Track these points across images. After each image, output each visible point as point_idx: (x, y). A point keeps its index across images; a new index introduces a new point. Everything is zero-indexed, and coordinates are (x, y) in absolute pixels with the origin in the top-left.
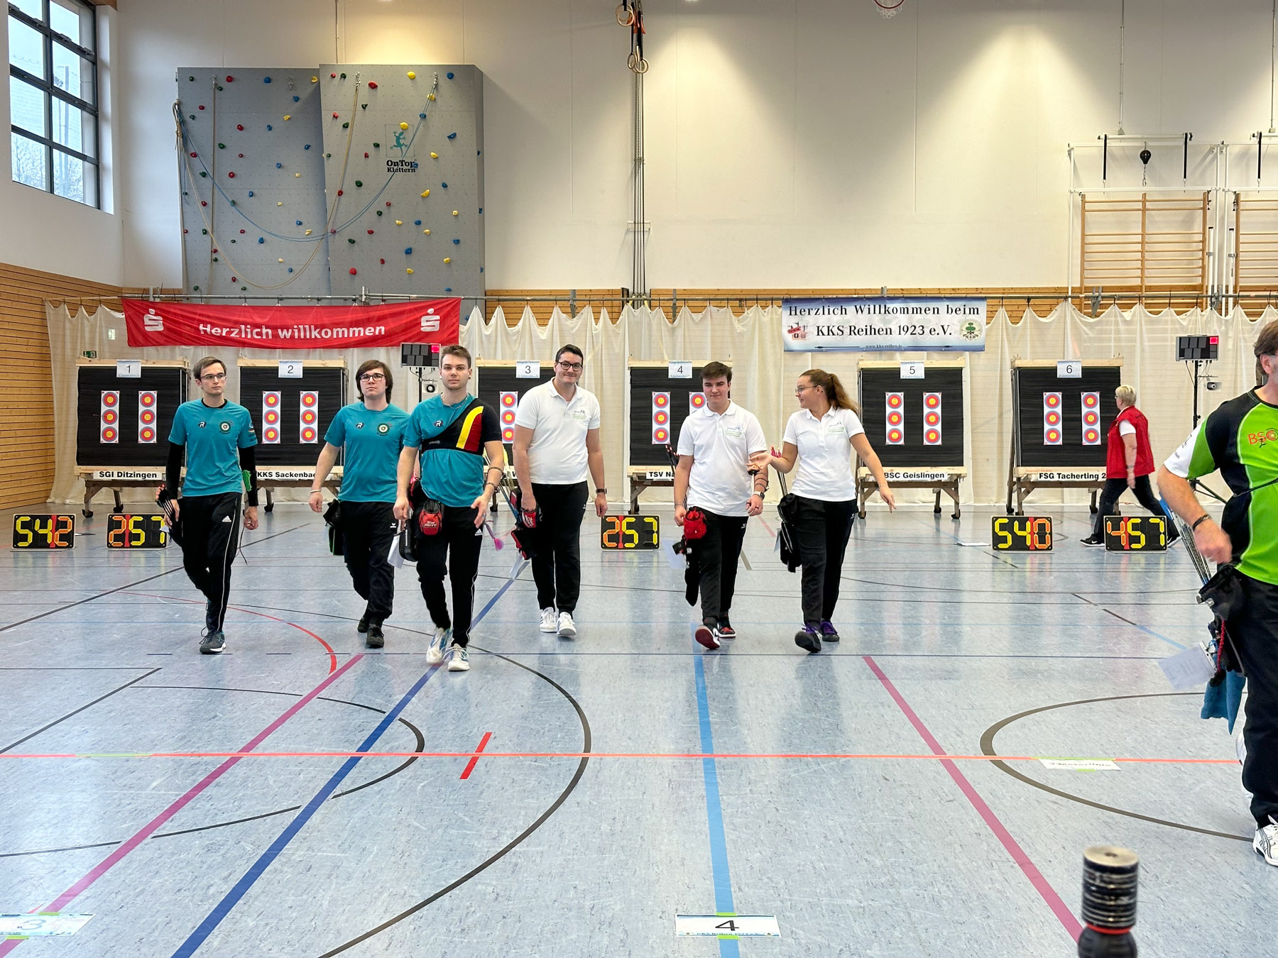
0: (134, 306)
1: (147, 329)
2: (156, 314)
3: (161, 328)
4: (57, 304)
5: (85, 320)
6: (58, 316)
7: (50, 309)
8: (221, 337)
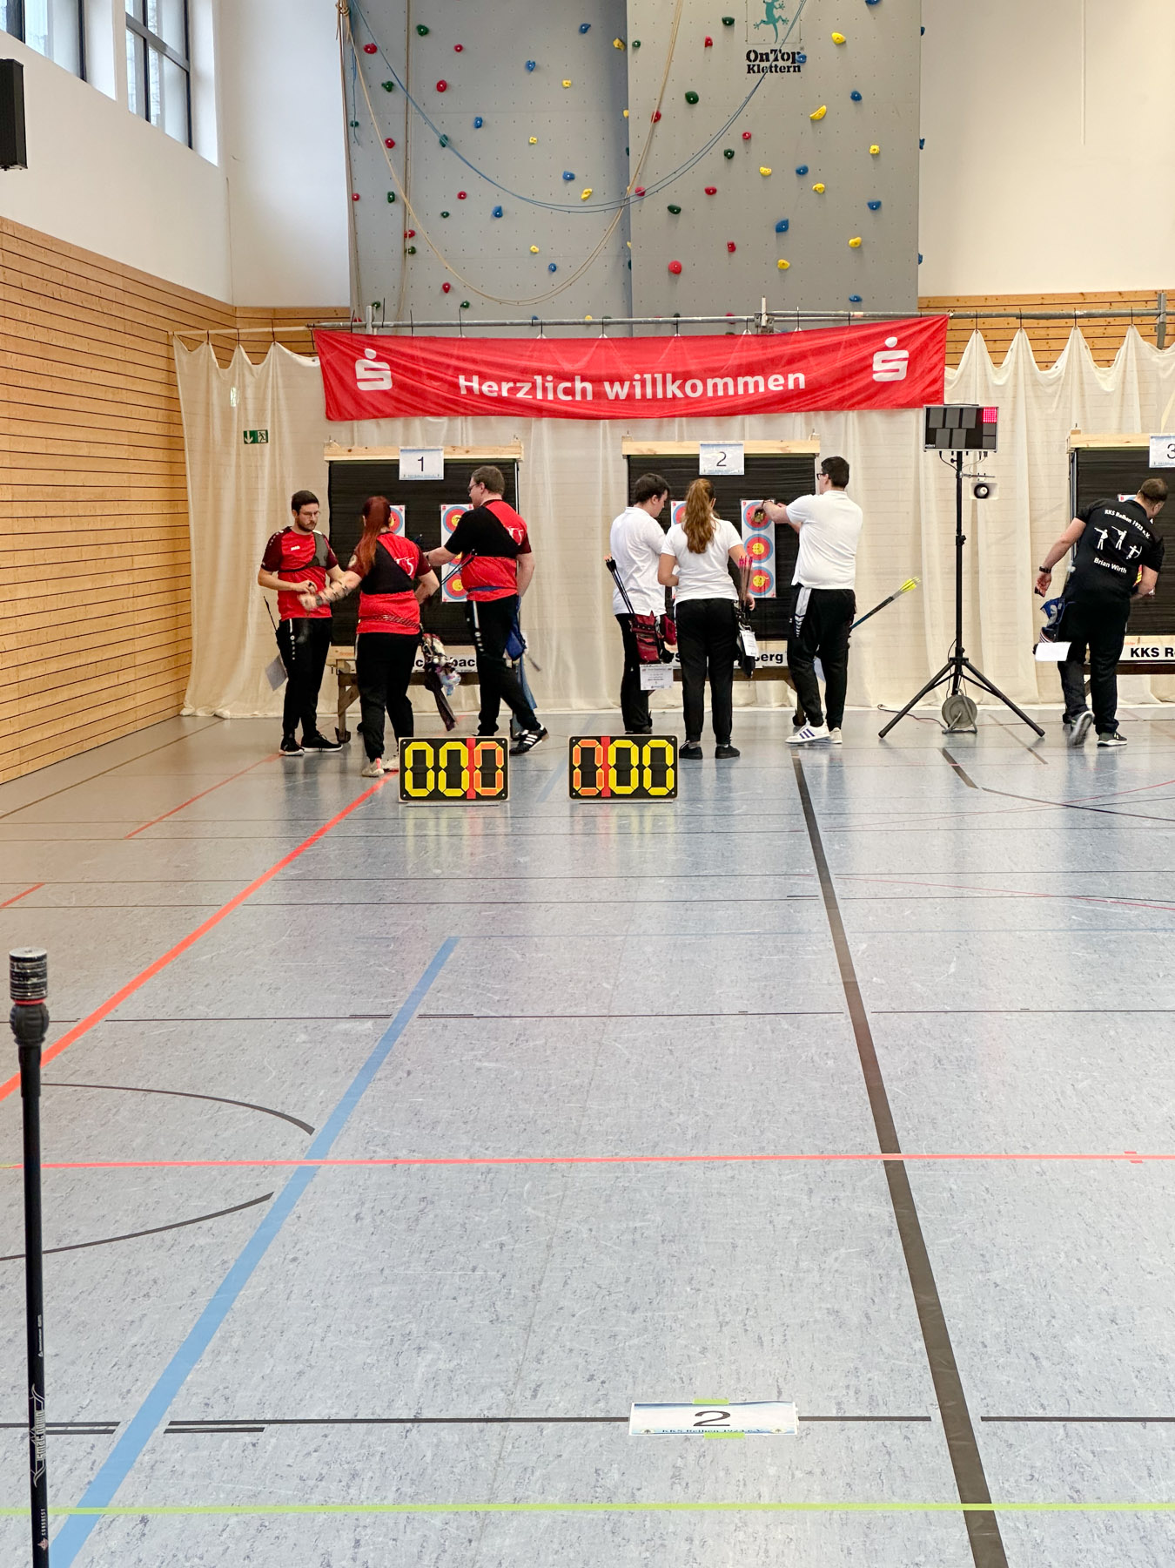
0: (333, 343)
1: (362, 386)
2: (378, 359)
3: (386, 385)
4: (192, 344)
5: (247, 373)
6: (194, 364)
7: (181, 355)
8: (499, 400)
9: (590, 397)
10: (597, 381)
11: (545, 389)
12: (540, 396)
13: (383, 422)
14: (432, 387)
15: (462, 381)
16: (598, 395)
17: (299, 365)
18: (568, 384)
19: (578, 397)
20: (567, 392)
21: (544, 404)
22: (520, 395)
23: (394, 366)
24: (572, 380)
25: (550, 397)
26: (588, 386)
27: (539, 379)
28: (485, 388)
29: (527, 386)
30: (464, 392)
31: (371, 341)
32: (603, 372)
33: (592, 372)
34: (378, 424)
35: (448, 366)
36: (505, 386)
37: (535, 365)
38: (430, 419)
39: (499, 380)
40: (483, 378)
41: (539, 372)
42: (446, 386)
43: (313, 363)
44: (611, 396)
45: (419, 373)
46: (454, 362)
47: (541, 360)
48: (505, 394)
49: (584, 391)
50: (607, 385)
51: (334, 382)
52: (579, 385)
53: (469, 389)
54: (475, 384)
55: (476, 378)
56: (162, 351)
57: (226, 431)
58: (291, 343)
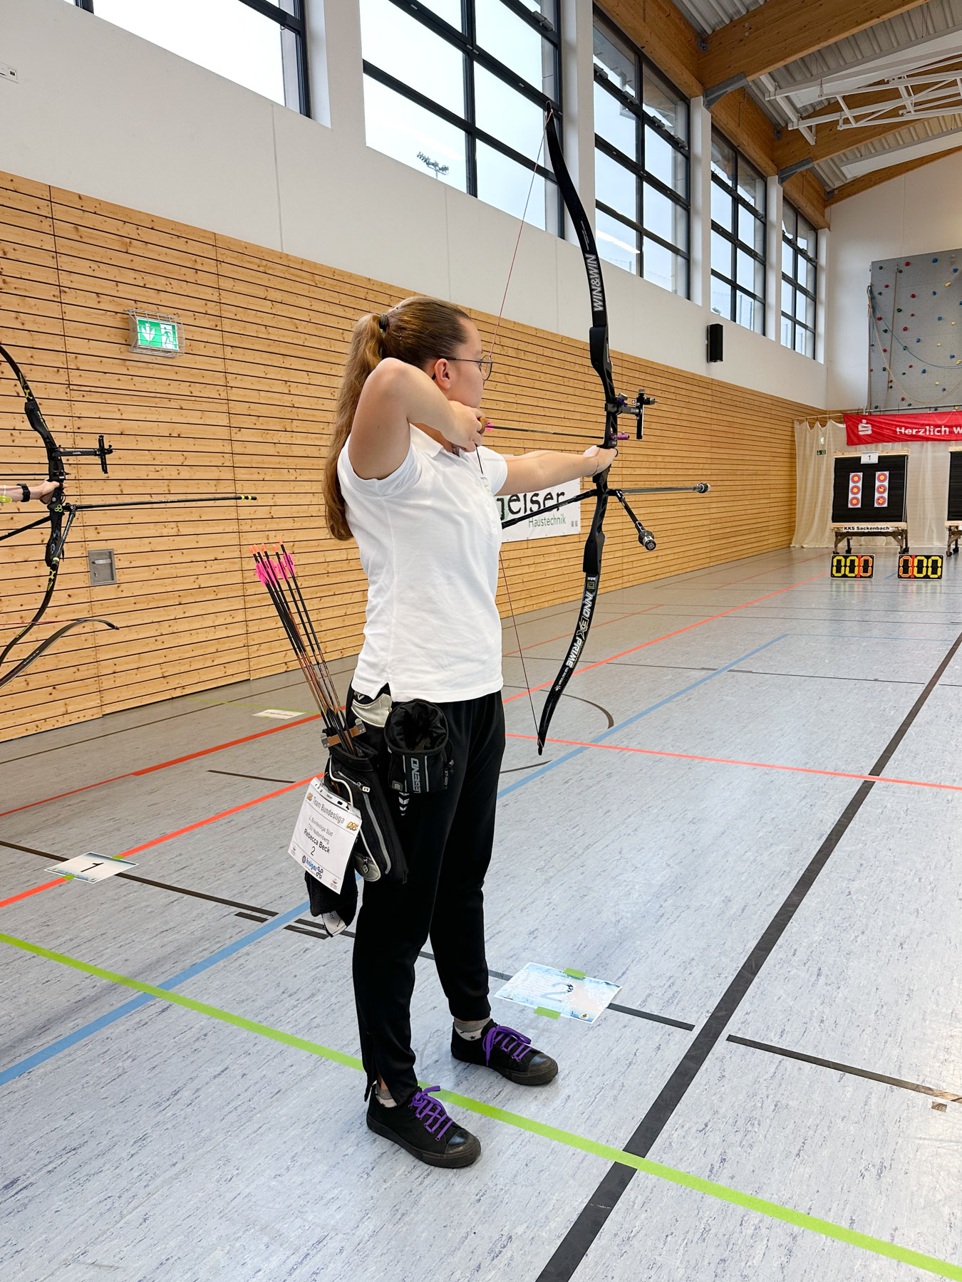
0: (851, 419)
1: (860, 433)
2: (867, 423)
3: (870, 432)
4: (801, 422)
5: (819, 430)
6: (802, 429)
7: (796, 425)
8: (912, 435)
9: (947, 433)
10: (951, 427)
11: (930, 431)
12: (928, 433)
13: (867, 445)
14: (886, 432)
15: (898, 430)
16: (951, 432)
17: (837, 426)
18: (939, 429)
19: (943, 433)
20: (938, 431)
21: (930, 436)
22: (920, 434)
23: (873, 426)
24: (941, 427)
25: (932, 434)
26: (947, 429)
27: (928, 427)
28: (907, 432)
29: (923, 430)
30: (898, 433)
31: (865, 417)
32: (953, 424)
33: (948, 424)
34: (866, 447)
35: (893, 425)
36: (914, 431)
37: (927, 422)
38: (885, 444)
39: (912, 429)
40: (906, 428)
41: (929, 425)
42: (892, 432)
43: (843, 426)
44: (956, 432)
45: (882, 428)
46: (895, 423)
47: (929, 421)
48: (914, 433)
49: (945, 431)
50: (954, 429)
51: (850, 432)
52: (943, 429)
53: (901, 432)
54: (903, 431)
55: (903, 428)
56: (790, 425)
57: (811, 451)
58: (834, 419)
